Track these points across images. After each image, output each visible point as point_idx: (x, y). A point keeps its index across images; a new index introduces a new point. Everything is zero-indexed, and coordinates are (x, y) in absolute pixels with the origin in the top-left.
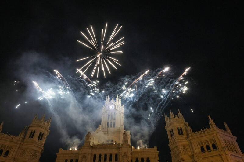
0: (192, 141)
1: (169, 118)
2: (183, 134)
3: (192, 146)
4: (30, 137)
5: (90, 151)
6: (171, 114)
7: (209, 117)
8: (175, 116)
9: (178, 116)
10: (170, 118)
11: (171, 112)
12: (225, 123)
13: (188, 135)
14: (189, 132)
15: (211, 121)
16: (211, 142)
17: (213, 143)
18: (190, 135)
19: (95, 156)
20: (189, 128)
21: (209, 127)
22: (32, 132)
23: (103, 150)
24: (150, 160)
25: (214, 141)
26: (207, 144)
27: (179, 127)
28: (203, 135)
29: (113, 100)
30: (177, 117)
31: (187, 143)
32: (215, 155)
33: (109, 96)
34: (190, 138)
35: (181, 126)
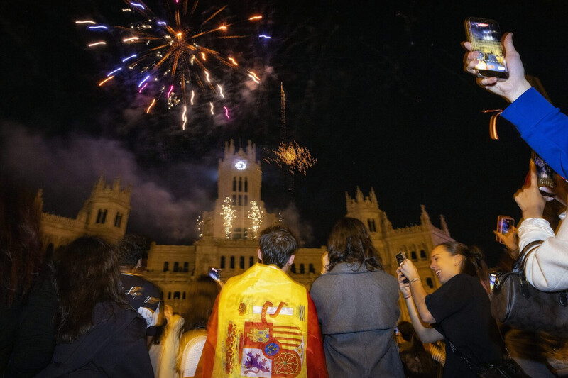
0: (390, 243)
1: (353, 200)
2: (375, 231)
3: (389, 251)
4: (98, 222)
5: (215, 250)
6: (360, 196)
7: (423, 206)
8: (365, 199)
9: (370, 200)
10: (356, 201)
11: (359, 191)
12: (442, 216)
13: (383, 232)
14: (387, 228)
15: (425, 215)
16: (419, 247)
17: (422, 248)
18: (388, 233)
19: (223, 259)
20: (387, 222)
21: (419, 224)
22: (100, 213)
23: (238, 249)
24: (315, 267)
25: (424, 245)
26: (413, 250)
27: (371, 218)
28: (409, 235)
29: (241, 152)
30: (368, 201)
31: (382, 245)
32: (424, 266)
33: (232, 141)
34: (388, 239)
35: (374, 217)
